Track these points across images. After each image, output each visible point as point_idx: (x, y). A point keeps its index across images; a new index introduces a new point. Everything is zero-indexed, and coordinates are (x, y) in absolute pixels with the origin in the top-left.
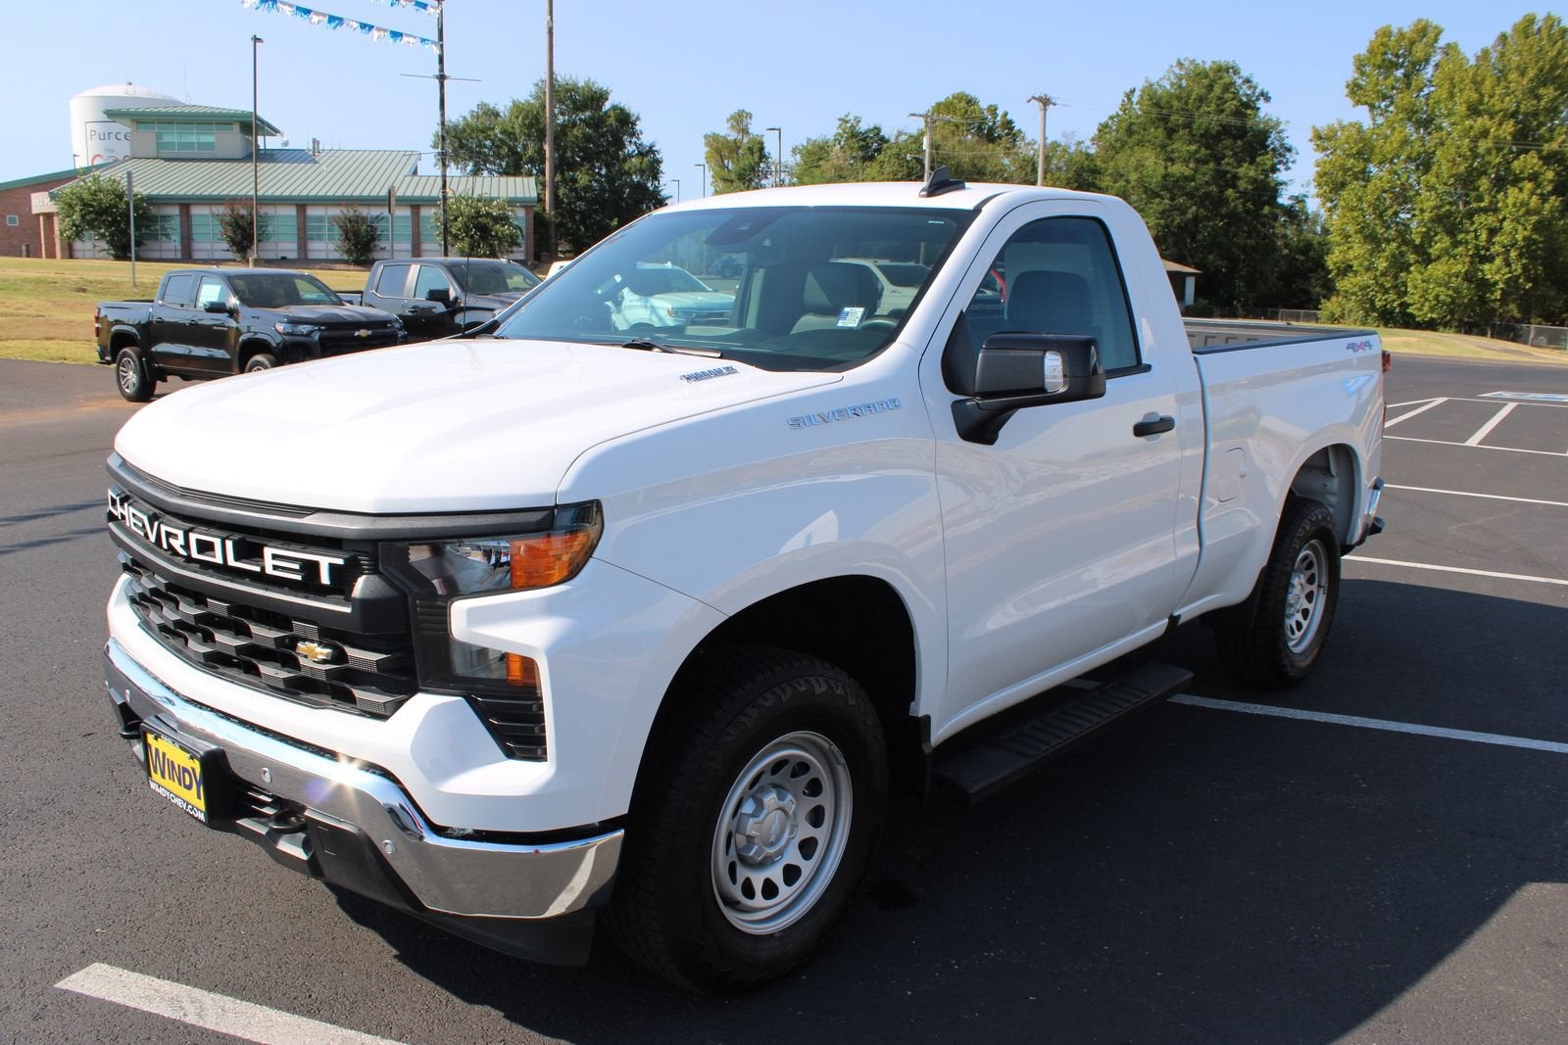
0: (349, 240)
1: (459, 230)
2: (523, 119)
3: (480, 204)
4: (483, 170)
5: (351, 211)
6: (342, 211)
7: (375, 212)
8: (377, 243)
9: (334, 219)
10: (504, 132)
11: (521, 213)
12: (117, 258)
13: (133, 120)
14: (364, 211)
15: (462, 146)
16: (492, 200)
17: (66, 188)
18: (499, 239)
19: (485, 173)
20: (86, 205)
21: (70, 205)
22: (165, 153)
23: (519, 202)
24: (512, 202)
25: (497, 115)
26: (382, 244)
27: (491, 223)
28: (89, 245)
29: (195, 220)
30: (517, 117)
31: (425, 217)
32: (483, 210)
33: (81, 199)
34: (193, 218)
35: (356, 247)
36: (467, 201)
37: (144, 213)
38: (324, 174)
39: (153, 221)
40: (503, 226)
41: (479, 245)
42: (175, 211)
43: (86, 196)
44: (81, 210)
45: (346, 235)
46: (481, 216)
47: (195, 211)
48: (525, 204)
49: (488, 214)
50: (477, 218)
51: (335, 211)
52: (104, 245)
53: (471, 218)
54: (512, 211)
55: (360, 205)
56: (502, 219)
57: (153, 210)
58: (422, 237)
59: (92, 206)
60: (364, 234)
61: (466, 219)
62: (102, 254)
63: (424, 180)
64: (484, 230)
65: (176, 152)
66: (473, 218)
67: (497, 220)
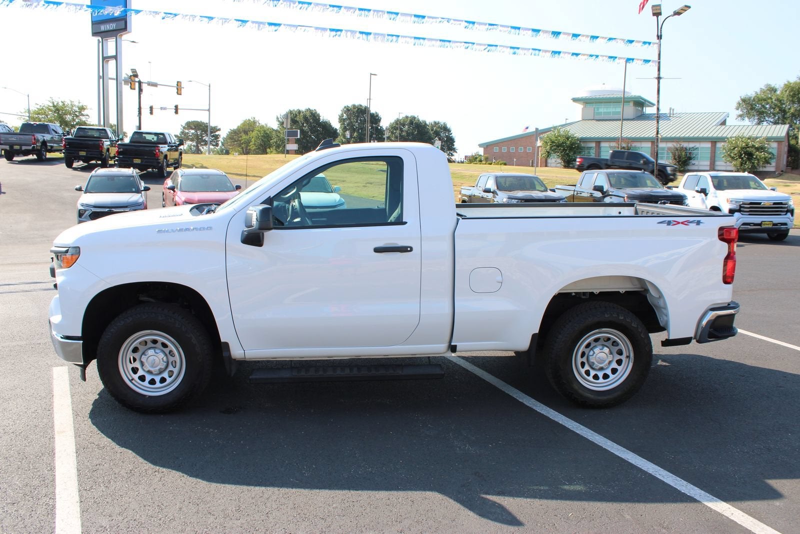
0: (675, 159)
1: (736, 155)
2: (789, 92)
3: (749, 140)
4: (763, 121)
5: (678, 144)
6: (673, 145)
7: (691, 145)
8: (691, 161)
9: (669, 149)
10: (778, 100)
11: (775, 145)
12: (565, 167)
13: (584, 102)
14: (685, 145)
15: (752, 109)
16: (757, 138)
17: (545, 135)
18: (758, 160)
19: (765, 123)
20: (553, 142)
21: (546, 142)
22: (597, 117)
23: (772, 139)
24: (769, 139)
25: (775, 90)
26: (693, 162)
27: (754, 151)
28: (553, 160)
29: (602, 149)
30: (786, 91)
31: (718, 148)
32: (750, 144)
33: (551, 140)
34: (602, 148)
35: (679, 163)
36: (742, 139)
37: (578, 146)
38: (671, 125)
39: (582, 150)
40: (761, 152)
41: (746, 162)
42: (593, 145)
43: (553, 138)
44: (550, 145)
45: (674, 157)
46: (748, 147)
47: (603, 144)
48: (778, 140)
49: (753, 146)
50: (746, 148)
51: (670, 145)
52: (559, 161)
53: (742, 148)
54: (768, 144)
55: (684, 141)
56: (761, 149)
57: (583, 145)
58: (716, 159)
59: (555, 143)
60: (684, 156)
61: (740, 149)
62: (559, 165)
63: (727, 127)
64: (750, 155)
65: (602, 117)
66: (744, 148)
67: (757, 149)
